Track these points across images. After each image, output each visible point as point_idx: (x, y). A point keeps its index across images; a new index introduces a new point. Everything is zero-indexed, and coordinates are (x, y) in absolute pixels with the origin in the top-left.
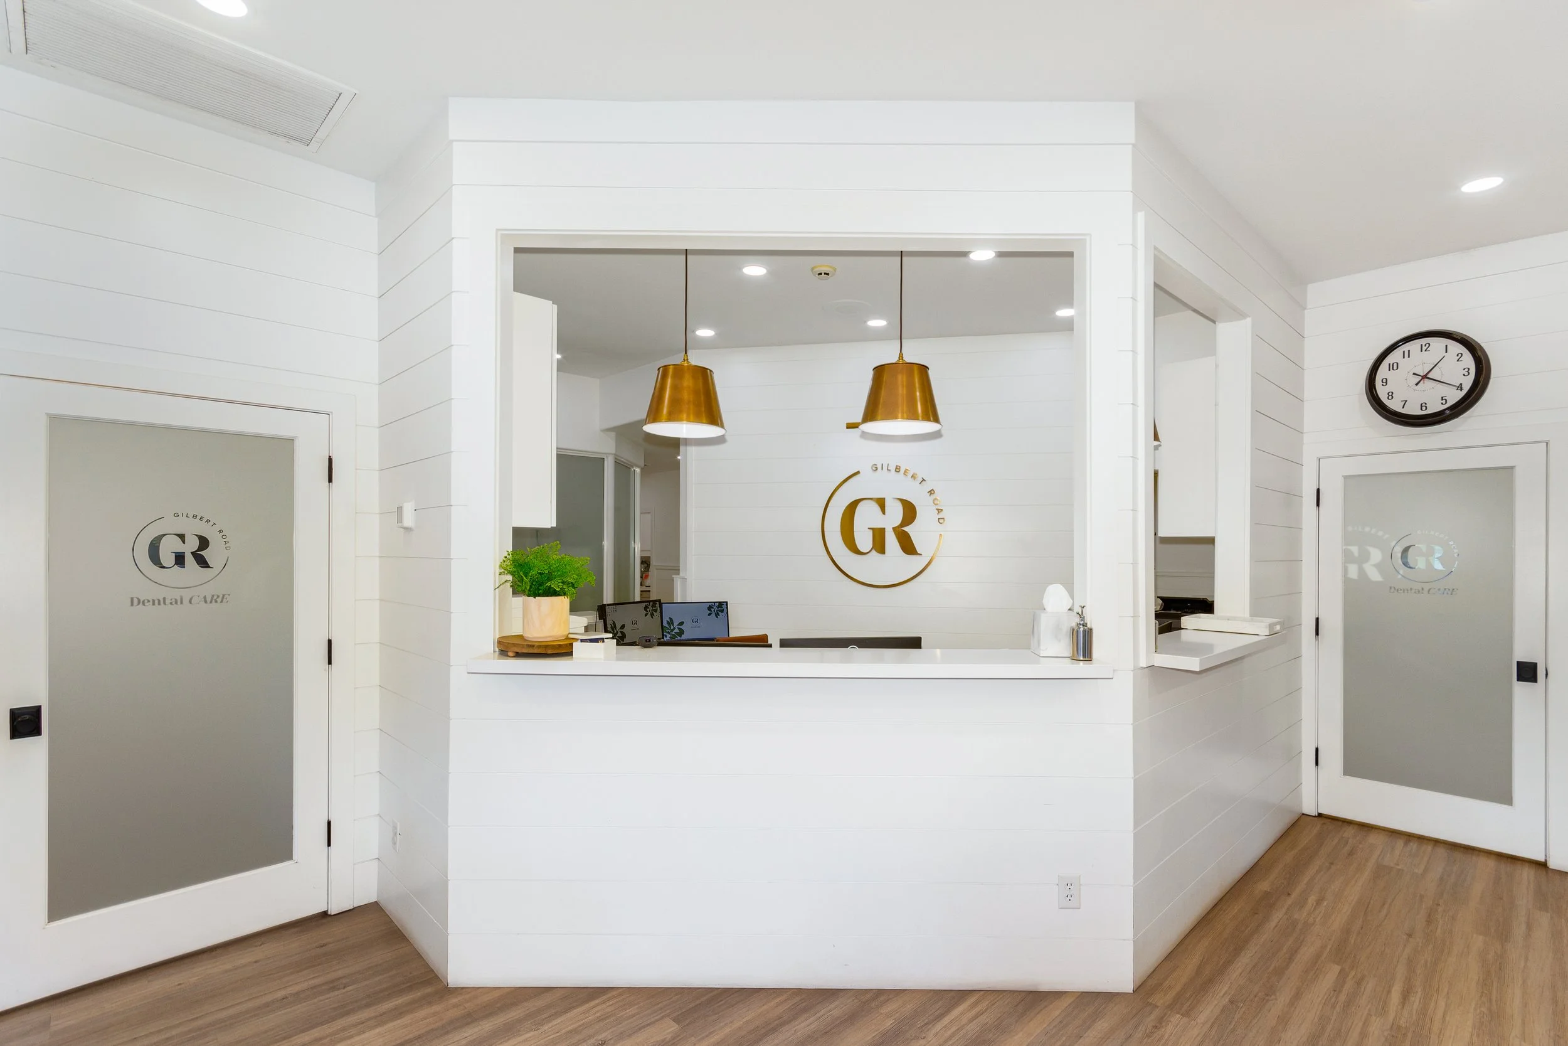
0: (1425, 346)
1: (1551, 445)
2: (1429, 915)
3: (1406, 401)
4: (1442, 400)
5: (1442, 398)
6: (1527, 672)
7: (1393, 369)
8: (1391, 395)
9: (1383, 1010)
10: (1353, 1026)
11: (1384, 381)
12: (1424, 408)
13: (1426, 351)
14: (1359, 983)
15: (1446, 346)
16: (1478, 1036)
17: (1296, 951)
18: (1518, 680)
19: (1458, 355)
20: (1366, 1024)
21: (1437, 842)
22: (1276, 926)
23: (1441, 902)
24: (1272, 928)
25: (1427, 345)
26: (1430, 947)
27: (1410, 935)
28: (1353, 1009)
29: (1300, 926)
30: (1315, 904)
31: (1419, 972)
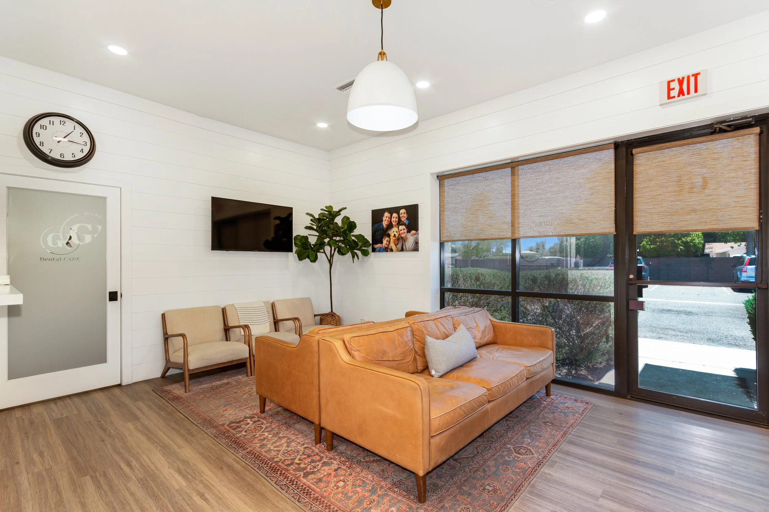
0: (63, 122)
1: (122, 189)
2: (101, 428)
3: (52, 150)
4: (73, 155)
5: (73, 154)
6: (113, 296)
7: (43, 129)
8: (42, 144)
9: (127, 478)
10: (125, 495)
11: (38, 134)
12: (62, 157)
13: (63, 125)
14: (105, 475)
15: (74, 126)
16: (168, 458)
17: (57, 486)
18: (110, 300)
19: (80, 133)
20: (128, 489)
21: (69, 396)
22: (29, 484)
23: (99, 419)
24: (28, 487)
25: (64, 122)
26: (116, 440)
27: (103, 441)
28: (116, 488)
29: (44, 473)
30: (40, 458)
31: (123, 452)
